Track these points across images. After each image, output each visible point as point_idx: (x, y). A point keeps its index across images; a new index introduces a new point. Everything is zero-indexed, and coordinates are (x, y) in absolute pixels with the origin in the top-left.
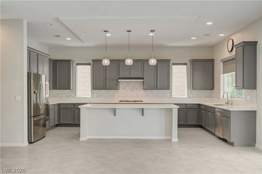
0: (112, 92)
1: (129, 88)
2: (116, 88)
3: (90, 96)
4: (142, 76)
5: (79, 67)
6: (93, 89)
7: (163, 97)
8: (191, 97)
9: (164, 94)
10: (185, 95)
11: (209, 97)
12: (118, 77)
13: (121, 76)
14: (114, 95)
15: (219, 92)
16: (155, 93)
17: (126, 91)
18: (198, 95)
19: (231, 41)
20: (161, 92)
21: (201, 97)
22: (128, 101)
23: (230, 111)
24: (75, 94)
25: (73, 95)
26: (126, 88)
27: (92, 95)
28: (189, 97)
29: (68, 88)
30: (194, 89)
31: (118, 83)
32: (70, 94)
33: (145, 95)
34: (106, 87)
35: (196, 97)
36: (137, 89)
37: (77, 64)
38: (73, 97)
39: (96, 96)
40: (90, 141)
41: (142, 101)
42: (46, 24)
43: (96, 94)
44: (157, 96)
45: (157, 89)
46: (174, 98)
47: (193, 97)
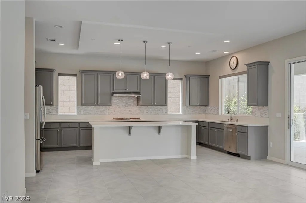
0: (102, 108)
1: (122, 104)
2: (110, 104)
3: (76, 114)
4: (138, 91)
5: (60, 77)
6: (82, 105)
7: (159, 114)
8: (186, 113)
9: (159, 111)
10: (179, 112)
11: (203, 114)
12: (111, 92)
13: (115, 90)
14: (104, 112)
15: (216, 108)
16: (151, 109)
17: (119, 108)
18: (193, 112)
20: (157, 108)
21: (195, 114)
22: (123, 119)
23: (247, 127)
24: (57, 112)
25: (54, 112)
26: (118, 104)
28: (184, 113)
29: (50, 104)
30: (191, 106)
31: (110, 100)
32: (50, 111)
33: (140, 111)
34: (97, 103)
35: (191, 114)
36: (130, 105)
37: (60, 75)
38: (54, 115)
39: (83, 113)
40: (104, 165)
41: (140, 119)
42: (55, 26)
43: (83, 111)
44: (152, 113)
45: (154, 105)
46: (169, 114)
47: (188, 114)
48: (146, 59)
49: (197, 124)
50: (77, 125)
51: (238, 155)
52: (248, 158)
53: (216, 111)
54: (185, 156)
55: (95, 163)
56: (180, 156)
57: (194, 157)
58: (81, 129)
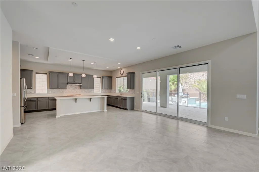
0: (61, 90)
1: (72, 88)
2: (66, 88)
3: (47, 93)
4: (80, 82)
5: (37, 74)
6: (50, 88)
7: (90, 93)
9: (90, 91)
10: (100, 92)
11: (110, 92)
12: (67, 82)
13: (68, 82)
14: (63, 92)
16: (86, 91)
17: (71, 90)
18: (105, 92)
19: (122, 70)
22: (73, 95)
23: (127, 97)
24: (35, 92)
25: (33, 92)
26: (70, 88)
27: (47, 92)
28: (102, 92)
29: (30, 88)
30: (105, 89)
31: (66, 86)
32: (31, 91)
34: (59, 88)
36: (76, 89)
37: (36, 73)
38: (33, 94)
39: (51, 92)
41: (81, 95)
42: (33, 48)
45: (88, 89)
46: (95, 93)
48: (84, 68)
49: (107, 97)
50: (47, 99)
51: (123, 109)
52: (127, 109)
53: (115, 91)
54: (102, 110)
55: (57, 117)
56: (100, 111)
57: (106, 110)
58: (49, 100)
